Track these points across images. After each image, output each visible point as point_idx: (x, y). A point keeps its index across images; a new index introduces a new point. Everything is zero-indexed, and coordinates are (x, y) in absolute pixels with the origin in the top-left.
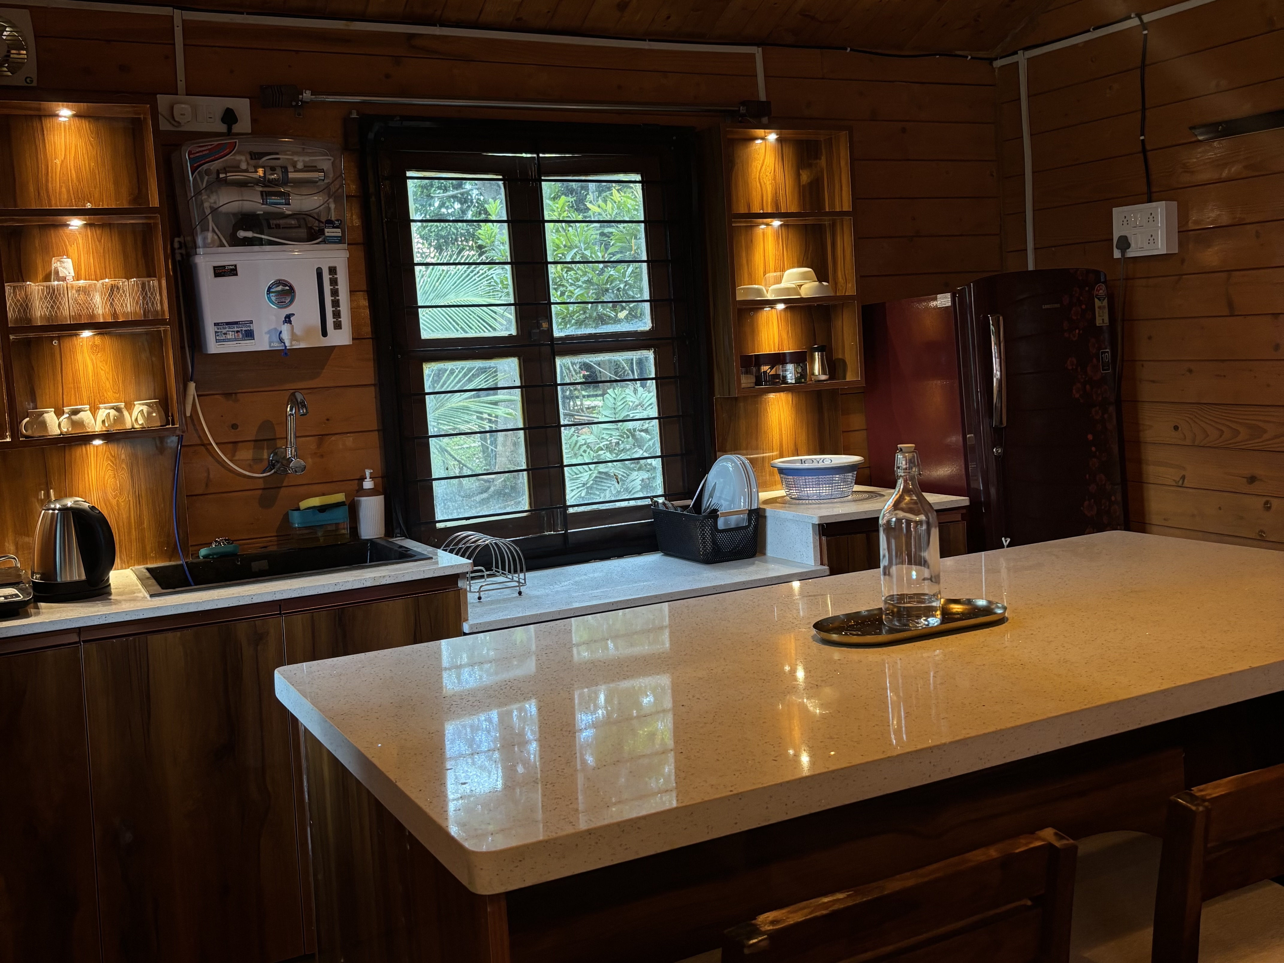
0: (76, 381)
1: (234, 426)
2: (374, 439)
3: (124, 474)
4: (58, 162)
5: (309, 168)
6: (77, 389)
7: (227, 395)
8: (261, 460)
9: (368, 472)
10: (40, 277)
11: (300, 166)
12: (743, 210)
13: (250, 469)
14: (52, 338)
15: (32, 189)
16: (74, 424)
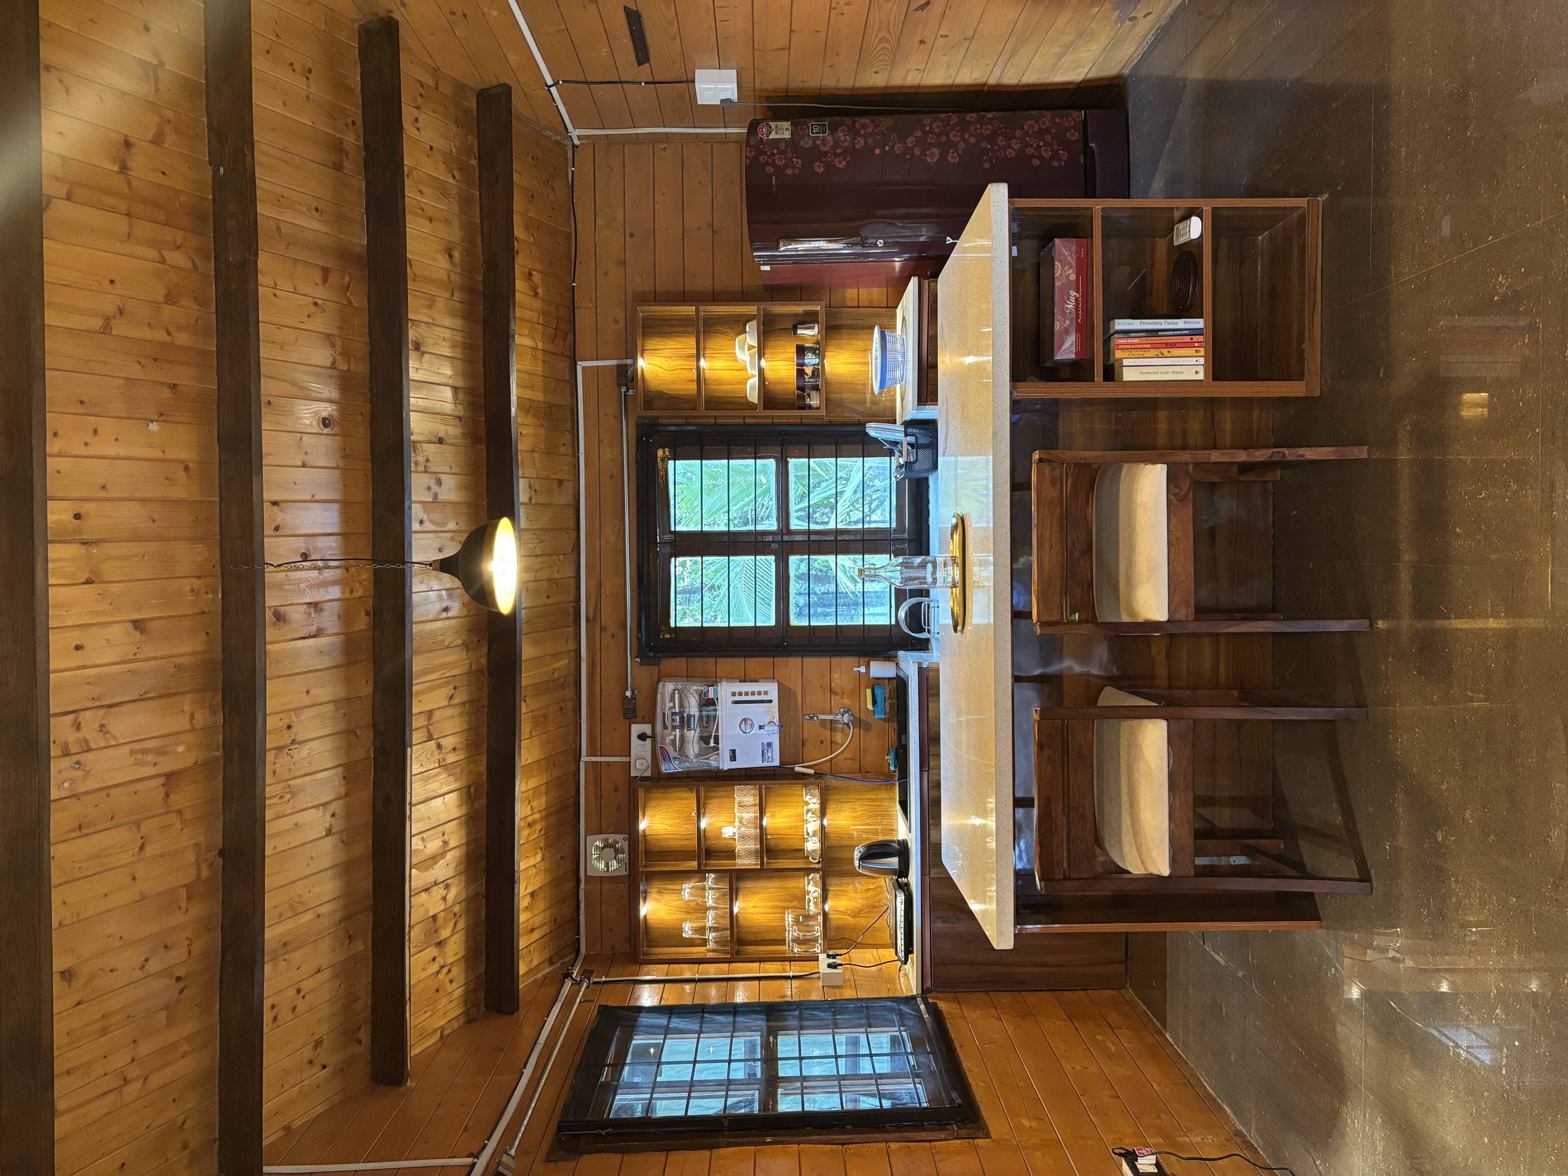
0: (791, 828)
1: (822, 742)
2: (835, 660)
3: (845, 806)
4: (670, 828)
5: (672, 700)
6: (795, 827)
7: (803, 744)
8: (843, 728)
9: (855, 669)
10: (732, 842)
11: (671, 705)
12: (694, 386)
13: (847, 735)
14: (767, 839)
15: (684, 843)
16: (814, 835)
